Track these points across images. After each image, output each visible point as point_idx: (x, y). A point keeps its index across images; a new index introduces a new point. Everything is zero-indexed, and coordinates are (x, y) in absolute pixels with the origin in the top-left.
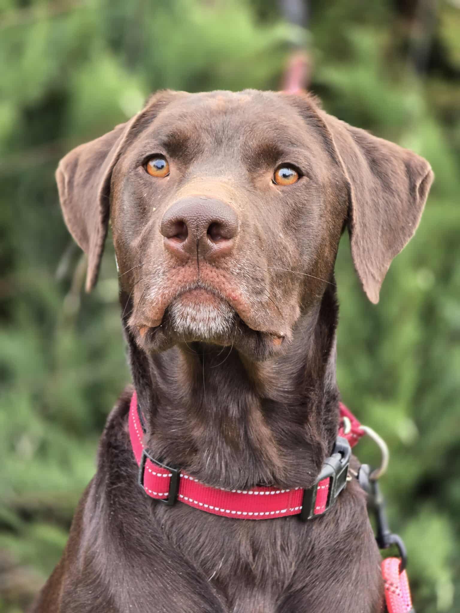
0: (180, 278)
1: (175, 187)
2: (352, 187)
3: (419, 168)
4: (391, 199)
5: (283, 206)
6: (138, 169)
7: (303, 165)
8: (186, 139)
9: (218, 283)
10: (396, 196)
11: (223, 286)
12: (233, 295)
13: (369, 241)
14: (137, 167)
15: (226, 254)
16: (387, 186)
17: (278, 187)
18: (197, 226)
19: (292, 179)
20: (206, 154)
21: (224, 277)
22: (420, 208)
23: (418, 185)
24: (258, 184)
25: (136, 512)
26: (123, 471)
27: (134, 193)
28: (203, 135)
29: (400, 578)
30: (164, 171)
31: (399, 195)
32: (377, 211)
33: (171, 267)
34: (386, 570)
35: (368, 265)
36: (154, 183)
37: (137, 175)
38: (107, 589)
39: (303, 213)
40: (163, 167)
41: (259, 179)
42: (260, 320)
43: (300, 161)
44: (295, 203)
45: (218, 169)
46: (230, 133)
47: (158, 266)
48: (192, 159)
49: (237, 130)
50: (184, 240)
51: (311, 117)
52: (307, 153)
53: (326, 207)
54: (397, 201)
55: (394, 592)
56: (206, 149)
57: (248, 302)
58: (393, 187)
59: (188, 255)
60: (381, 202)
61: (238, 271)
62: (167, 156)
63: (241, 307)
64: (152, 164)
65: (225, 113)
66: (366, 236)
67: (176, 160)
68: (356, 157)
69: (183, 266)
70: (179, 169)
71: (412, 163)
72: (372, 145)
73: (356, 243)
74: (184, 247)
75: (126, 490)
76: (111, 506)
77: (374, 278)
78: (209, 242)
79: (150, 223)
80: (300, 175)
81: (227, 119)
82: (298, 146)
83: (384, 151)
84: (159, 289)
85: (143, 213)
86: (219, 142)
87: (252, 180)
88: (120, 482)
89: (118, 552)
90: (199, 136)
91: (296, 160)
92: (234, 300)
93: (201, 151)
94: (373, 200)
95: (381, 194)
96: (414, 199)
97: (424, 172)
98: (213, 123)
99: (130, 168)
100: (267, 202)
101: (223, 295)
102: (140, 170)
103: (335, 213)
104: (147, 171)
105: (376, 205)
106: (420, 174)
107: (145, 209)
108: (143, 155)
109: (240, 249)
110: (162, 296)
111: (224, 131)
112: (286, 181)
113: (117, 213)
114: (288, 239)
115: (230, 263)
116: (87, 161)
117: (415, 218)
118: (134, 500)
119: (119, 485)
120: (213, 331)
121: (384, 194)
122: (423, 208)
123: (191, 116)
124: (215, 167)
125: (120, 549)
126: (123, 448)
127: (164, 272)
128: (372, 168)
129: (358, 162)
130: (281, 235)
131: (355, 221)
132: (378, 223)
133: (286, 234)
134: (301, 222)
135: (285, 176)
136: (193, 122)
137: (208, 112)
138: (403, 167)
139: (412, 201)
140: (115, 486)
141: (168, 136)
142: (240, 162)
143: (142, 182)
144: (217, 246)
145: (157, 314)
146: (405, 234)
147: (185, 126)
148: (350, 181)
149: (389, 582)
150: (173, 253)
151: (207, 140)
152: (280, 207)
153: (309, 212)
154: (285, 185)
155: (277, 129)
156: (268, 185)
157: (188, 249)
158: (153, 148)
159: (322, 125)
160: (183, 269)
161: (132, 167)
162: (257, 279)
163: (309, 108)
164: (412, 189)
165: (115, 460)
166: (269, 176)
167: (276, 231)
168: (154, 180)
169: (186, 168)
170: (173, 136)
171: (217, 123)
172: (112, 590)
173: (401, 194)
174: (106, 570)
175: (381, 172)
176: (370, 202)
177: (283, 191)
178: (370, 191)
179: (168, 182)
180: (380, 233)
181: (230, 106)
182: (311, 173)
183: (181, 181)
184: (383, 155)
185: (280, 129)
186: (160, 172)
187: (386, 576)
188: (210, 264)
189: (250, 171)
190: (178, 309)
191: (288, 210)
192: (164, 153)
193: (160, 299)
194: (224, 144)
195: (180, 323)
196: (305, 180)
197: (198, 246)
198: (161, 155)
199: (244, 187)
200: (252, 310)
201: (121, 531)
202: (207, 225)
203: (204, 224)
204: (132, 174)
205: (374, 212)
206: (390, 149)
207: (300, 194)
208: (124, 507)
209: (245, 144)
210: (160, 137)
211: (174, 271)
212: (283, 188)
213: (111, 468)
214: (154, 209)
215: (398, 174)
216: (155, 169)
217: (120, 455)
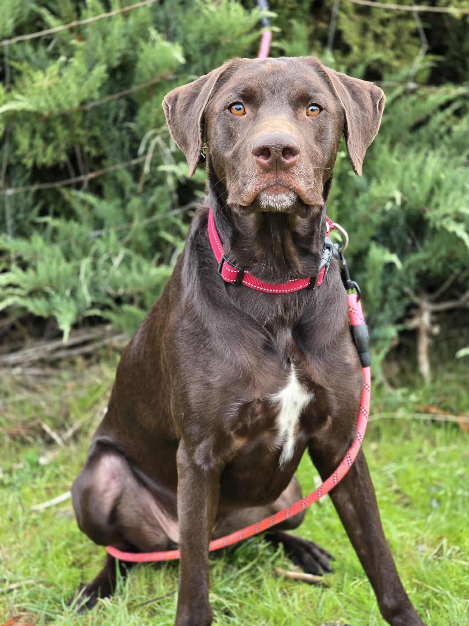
0: (265, 180)
1: (251, 122)
2: (346, 111)
3: (377, 94)
4: (365, 114)
5: (313, 129)
6: (225, 111)
7: (322, 104)
8: (255, 93)
9: (288, 181)
10: (368, 113)
11: (291, 183)
12: (297, 187)
13: (355, 141)
14: (224, 110)
15: (292, 165)
16: (362, 107)
17: (309, 117)
18: (276, 151)
19: (316, 112)
20: (268, 101)
21: (292, 177)
22: (379, 117)
23: (378, 104)
24: (299, 118)
25: (216, 284)
26: (206, 260)
27: (224, 125)
28: (264, 89)
29: (357, 305)
30: (242, 111)
31: (369, 112)
32: (358, 123)
33: (260, 173)
34: (350, 302)
35: (357, 155)
36: (237, 119)
37: (225, 114)
38: (203, 325)
39: (324, 131)
40: (240, 109)
41: (299, 114)
42: (311, 199)
43: (321, 101)
44: (320, 126)
45: (276, 110)
46: (279, 87)
47: (252, 172)
48: (259, 104)
49: (282, 84)
50: (268, 159)
51: (320, 71)
52: (324, 96)
53: (335, 126)
54: (367, 115)
55: (354, 313)
56: (267, 98)
57: (305, 190)
58: (365, 107)
59: (271, 167)
60: (360, 117)
61: (299, 173)
62: (244, 103)
63: (301, 193)
64: (234, 107)
65: (274, 74)
66: (354, 138)
67: (250, 106)
68: (344, 92)
69: (267, 173)
70: (252, 111)
71: (373, 92)
72: (350, 83)
73: (350, 143)
74: (268, 163)
75: (209, 271)
76: (201, 279)
77: (360, 162)
78: (283, 159)
79: (238, 143)
80: (321, 109)
81: (275, 77)
82: (318, 92)
83: (358, 86)
84: (253, 185)
85: (231, 136)
86: (273, 93)
87: (296, 116)
88: (205, 266)
89: (208, 305)
90: (262, 90)
91: (318, 101)
92: (297, 190)
93: (264, 100)
94: (355, 116)
95: (360, 112)
96: (376, 113)
97: (380, 96)
98: (268, 81)
99: (220, 110)
100: (306, 128)
101: (291, 187)
102: (227, 111)
103: (339, 128)
104: (231, 112)
105: (357, 119)
106: (378, 98)
107: (232, 134)
108: (229, 103)
109: (299, 160)
110: (255, 190)
111: (275, 86)
112: (313, 113)
113: (212, 135)
114: (317, 147)
115: (295, 169)
116: (185, 99)
117: (377, 124)
118: (214, 277)
119: (204, 268)
120: (284, 207)
121: (361, 112)
122: (381, 117)
123: (256, 78)
124: (274, 109)
125: (209, 303)
126: (206, 248)
127: (256, 176)
128: (352, 97)
129: (345, 95)
130: (315, 146)
131: (349, 131)
132: (359, 129)
133: (317, 145)
134: (323, 137)
135: (312, 110)
136: (257, 82)
137: (264, 74)
138: (369, 95)
139: (375, 114)
140: (202, 269)
141: (243, 91)
142: (288, 105)
143: (229, 118)
144: (287, 161)
145: (251, 199)
146: (372, 134)
147: (252, 84)
148: (344, 108)
149: (352, 308)
150: (262, 166)
151: (266, 92)
152: (312, 129)
153: (327, 130)
154: (313, 116)
155: (306, 83)
156: (305, 117)
157: (271, 164)
158: (234, 99)
159: (326, 76)
160: (268, 175)
161: (222, 110)
162: (309, 176)
163: (318, 66)
164: (375, 107)
165: (201, 253)
166: (305, 112)
167: (312, 145)
168: (236, 117)
169: (257, 110)
170: (245, 91)
171: (270, 81)
172: (206, 325)
173: (370, 111)
174: (201, 314)
175: (358, 99)
176: (354, 118)
177: (312, 120)
178: (354, 111)
179: (246, 118)
180: (361, 135)
181: (276, 69)
182: (327, 108)
183: (255, 118)
184: (358, 89)
185: (308, 83)
186: (239, 112)
187: (350, 304)
188: (284, 171)
189: (294, 110)
190: (264, 196)
191: (316, 131)
192: (241, 101)
193: (254, 191)
194: (276, 94)
195: (263, 204)
196: (323, 112)
197: (276, 162)
198: (240, 102)
199: (292, 120)
200: (307, 194)
201: (209, 294)
202: (282, 150)
203: (280, 149)
204: (222, 113)
205: (357, 124)
206: (361, 85)
207: (322, 121)
208: (209, 281)
209: (290, 94)
210: (238, 92)
211: (261, 175)
212: (312, 118)
213: (199, 258)
214: (239, 135)
215: (367, 99)
216: (236, 110)
217: (205, 251)
